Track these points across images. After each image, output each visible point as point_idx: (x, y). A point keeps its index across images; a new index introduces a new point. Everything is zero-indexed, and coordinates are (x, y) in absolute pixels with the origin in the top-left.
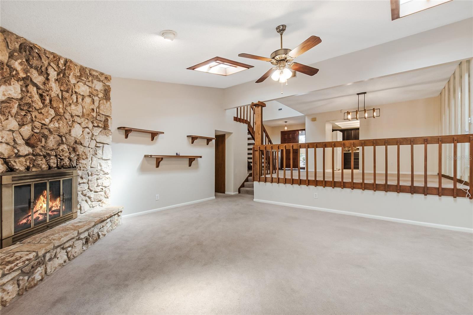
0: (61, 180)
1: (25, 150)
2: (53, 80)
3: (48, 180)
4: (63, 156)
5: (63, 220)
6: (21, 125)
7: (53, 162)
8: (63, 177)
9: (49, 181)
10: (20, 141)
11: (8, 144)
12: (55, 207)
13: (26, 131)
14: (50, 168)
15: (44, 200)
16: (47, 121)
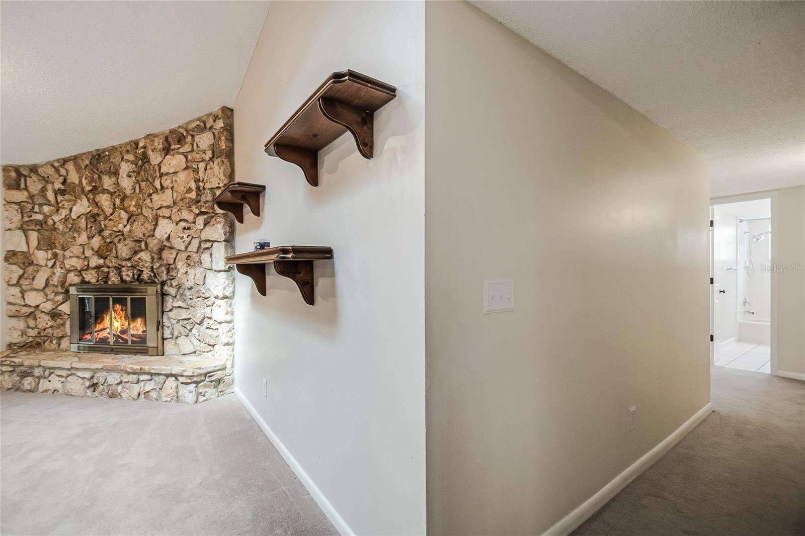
0: (129, 298)
1: (95, 261)
2: (125, 176)
3: (111, 295)
4: (144, 266)
5: (135, 351)
6: (90, 238)
7: (128, 275)
8: (132, 294)
9: (114, 296)
10: (88, 253)
11: (78, 257)
12: (133, 329)
13: (96, 242)
14: (123, 281)
15: (116, 317)
16: (121, 227)
